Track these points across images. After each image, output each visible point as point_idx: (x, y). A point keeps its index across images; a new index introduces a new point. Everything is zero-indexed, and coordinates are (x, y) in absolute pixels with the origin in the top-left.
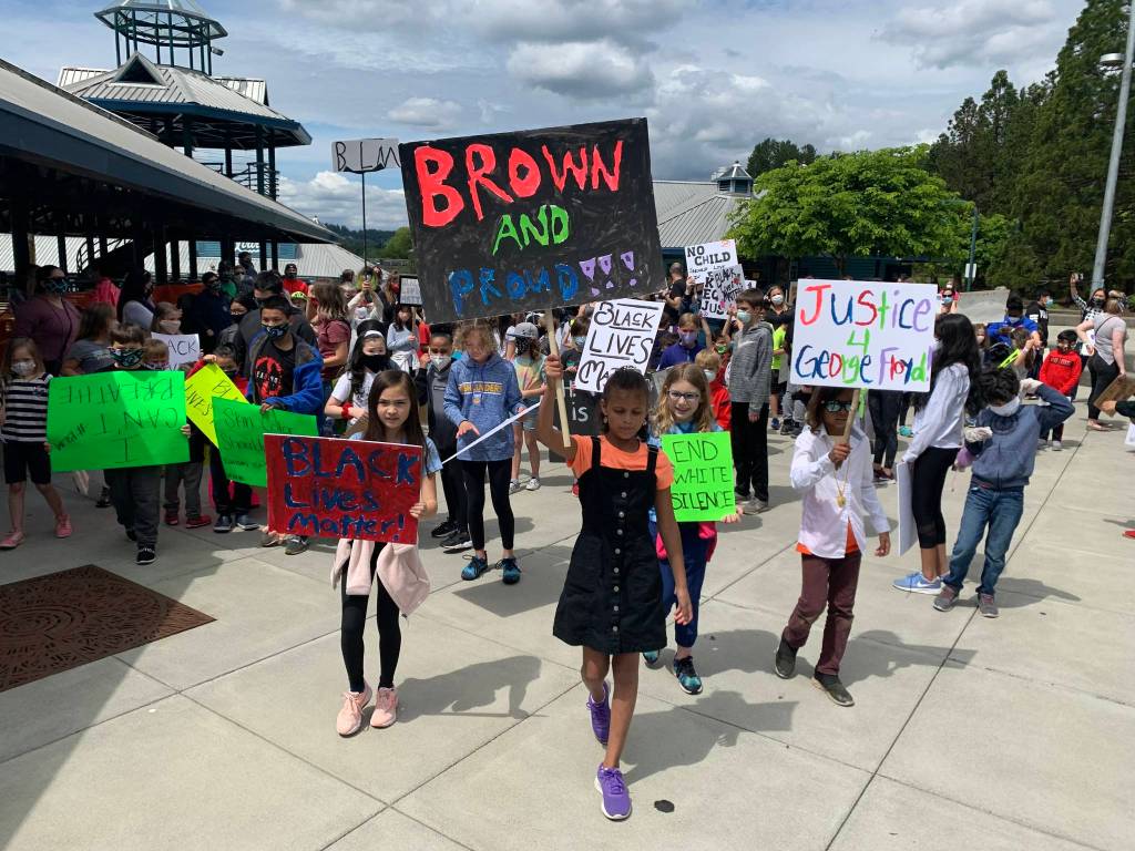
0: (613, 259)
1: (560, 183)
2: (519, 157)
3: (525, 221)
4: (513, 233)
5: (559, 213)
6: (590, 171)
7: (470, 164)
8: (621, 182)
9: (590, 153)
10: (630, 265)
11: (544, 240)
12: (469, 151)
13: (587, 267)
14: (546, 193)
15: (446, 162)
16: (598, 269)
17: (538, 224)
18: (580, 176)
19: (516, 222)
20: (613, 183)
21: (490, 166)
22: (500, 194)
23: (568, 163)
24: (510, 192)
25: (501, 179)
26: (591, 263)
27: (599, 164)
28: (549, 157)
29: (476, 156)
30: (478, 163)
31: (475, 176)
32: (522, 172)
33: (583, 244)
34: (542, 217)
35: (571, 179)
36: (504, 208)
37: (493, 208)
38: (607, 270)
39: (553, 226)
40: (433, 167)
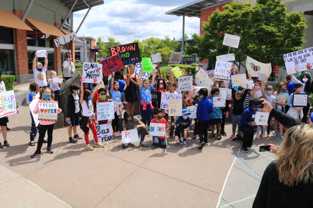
0: (135, 58)
1: (128, 50)
2: (123, 47)
3: (124, 55)
4: (123, 56)
5: (128, 53)
6: (131, 48)
7: (117, 49)
8: (135, 49)
9: (131, 46)
10: (137, 59)
11: (127, 57)
12: (117, 48)
13: (132, 60)
14: (126, 51)
15: (114, 49)
16: (133, 60)
17: (126, 55)
18: (130, 49)
19: (123, 55)
20: (134, 49)
21: (119, 49)
22: (121, 52)
23: (129, 47)
24: (122, 51)
25: (121, 50)
26: (132, 59)
27: (132, 47)
28: (126, 47)
29: (118, 48)
30: (118, 49)
31: (118, 50)
32: (123, 49)
33: (131, 57)
34: (126, 54)
35: (129, 49)
36: (122, 53)
37: (120, 54)
38: (134, 60)
39: (128, 55)
40: (113, 50)
